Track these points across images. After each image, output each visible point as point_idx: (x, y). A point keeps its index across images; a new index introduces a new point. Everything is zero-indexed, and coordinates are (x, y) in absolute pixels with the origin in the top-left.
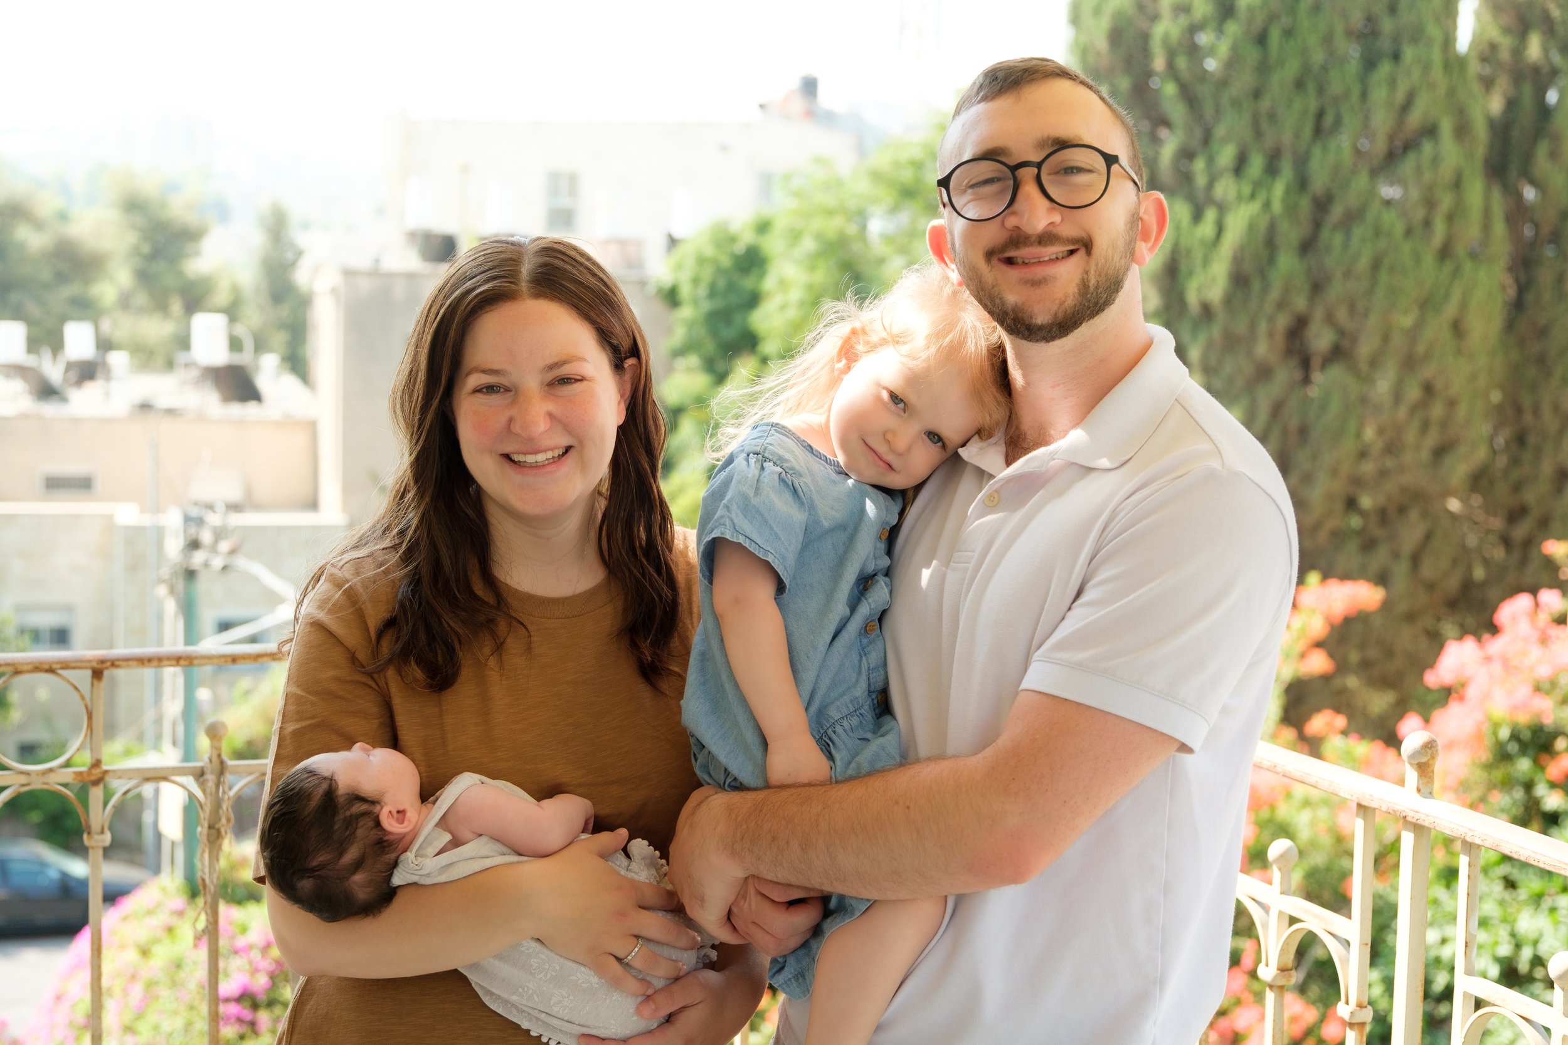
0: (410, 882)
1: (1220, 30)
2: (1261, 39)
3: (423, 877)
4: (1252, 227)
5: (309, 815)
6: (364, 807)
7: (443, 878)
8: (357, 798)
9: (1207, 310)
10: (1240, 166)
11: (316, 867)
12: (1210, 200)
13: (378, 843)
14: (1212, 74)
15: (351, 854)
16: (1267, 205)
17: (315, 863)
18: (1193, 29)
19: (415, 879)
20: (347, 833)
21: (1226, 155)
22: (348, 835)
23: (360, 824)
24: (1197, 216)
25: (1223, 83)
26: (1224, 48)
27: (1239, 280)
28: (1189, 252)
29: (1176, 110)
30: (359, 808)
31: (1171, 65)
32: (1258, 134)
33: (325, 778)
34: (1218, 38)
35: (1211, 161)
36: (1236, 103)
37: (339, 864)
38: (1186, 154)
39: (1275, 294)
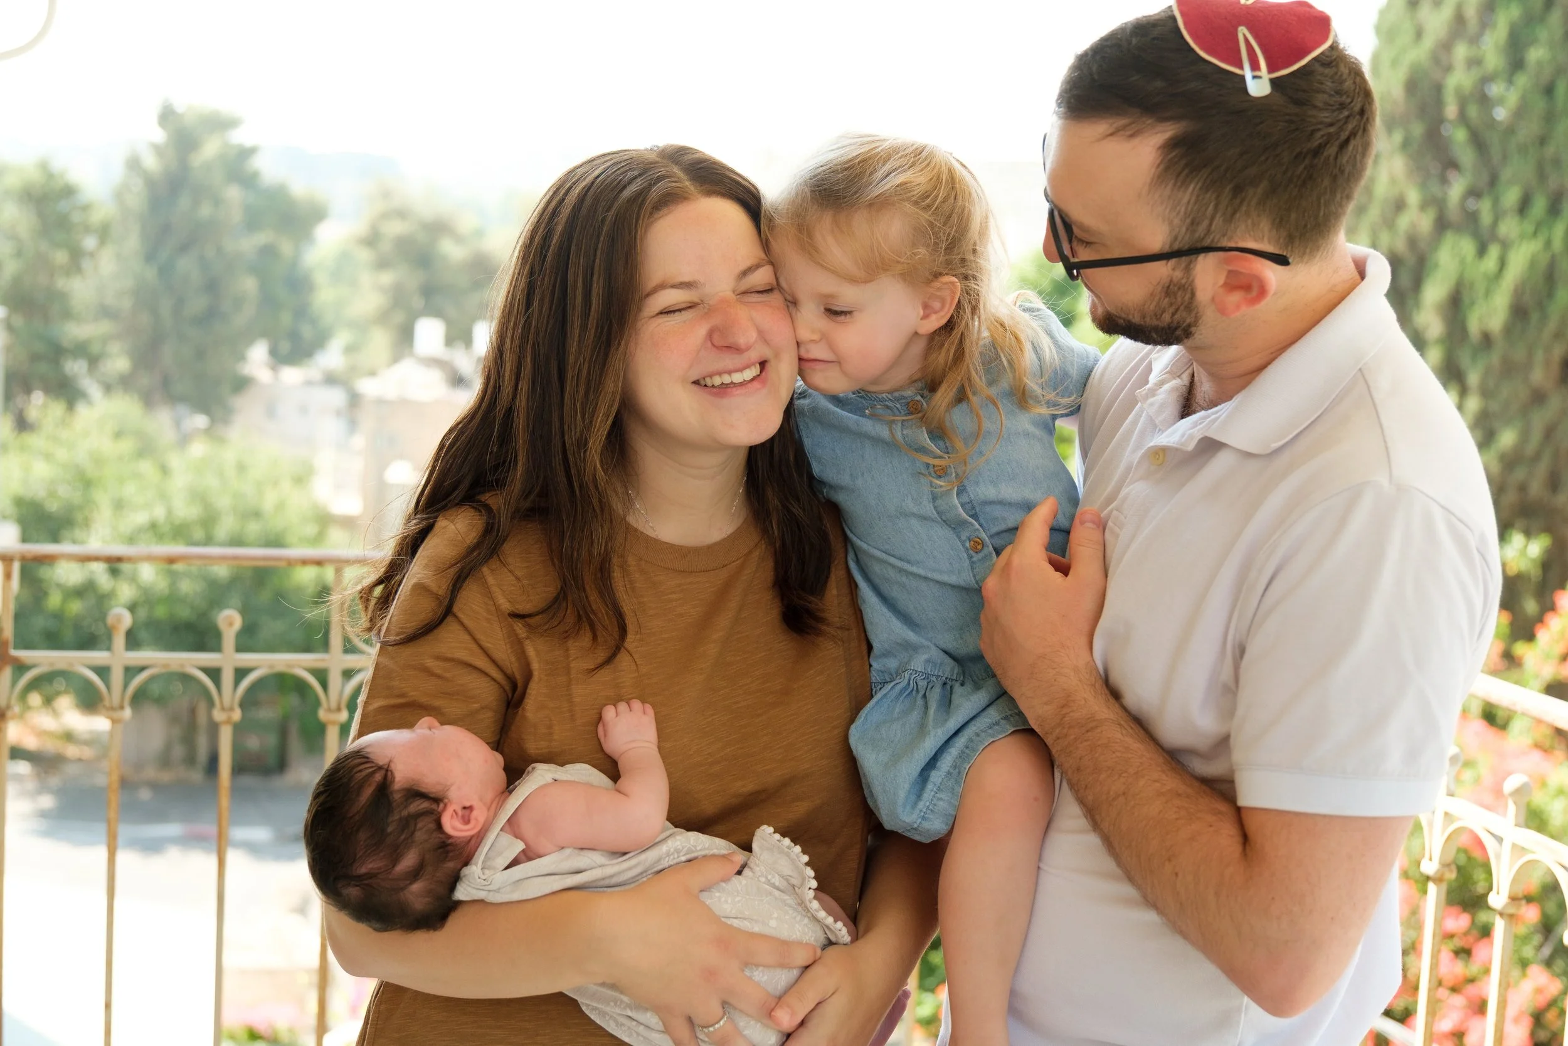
0: (476, 898)
1: (1510, 82)
2: (1549, 91)
3: (491, 893)
4: (1533, 263)
5: (358, 812)
6: (425, 805)
7: (516, 896)
8: (415, 793)
9: (1487, 339)
10: (1524, 207)
11: (365, 874)
12: (1493, 236)
13: (440, 848)
14: (1500, 123)
15: (409, 861)
16: (1548, 244)
17: (363, 870)
18: (1486, 80)
19: (481, 895)
20: (403, 837)
21: (1511, 196)
22: (405, 839)
23: (420, 825)
24: (1482, 251)
25: (1510, 130)
26: (1513, 98)
27: (1519, 312)
28: (1472, 285)
29: (1466, 156)
30: (418, 806)
31: (1463, 117)
32: (1542, 175)
33: (380, 768)
34: (1507, 89)
35: (1496, 202)
36: (1523, 150)
37: (393, 872)
38: (1474, 193)
39: (1552, 325)
